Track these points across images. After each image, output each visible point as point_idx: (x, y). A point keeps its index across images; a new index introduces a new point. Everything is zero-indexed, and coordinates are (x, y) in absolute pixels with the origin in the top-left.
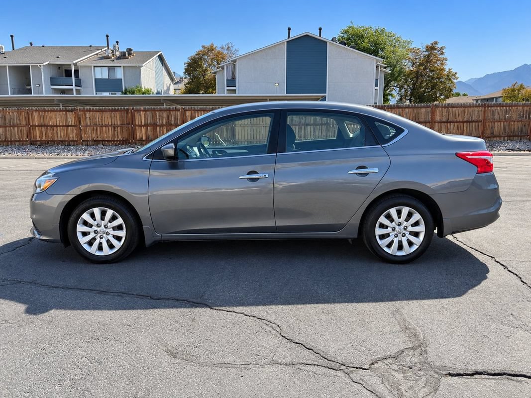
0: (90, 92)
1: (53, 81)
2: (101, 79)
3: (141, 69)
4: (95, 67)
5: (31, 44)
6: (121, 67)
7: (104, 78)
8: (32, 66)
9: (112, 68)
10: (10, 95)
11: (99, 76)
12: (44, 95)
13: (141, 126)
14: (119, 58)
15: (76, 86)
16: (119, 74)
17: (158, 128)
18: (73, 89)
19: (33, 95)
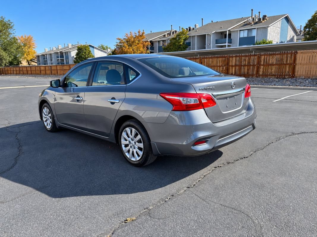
0: (236, 46)
1: (217, 42)
2: (242, 38)
3: (269, 28)
4: (240, 30)
5: (212, 21)
6: (255, 28)
7: (244, 36)
8: (207, 34)
9: (249, 30)
10: (196, 50)
11: (242, 36)
12: (211, 49)
13: (232, 66)
14: (256, 23)
15: (228, 43)
16: (254, 33)
17: (242, 67)
18: (226, 45)
19: (206, 49)
